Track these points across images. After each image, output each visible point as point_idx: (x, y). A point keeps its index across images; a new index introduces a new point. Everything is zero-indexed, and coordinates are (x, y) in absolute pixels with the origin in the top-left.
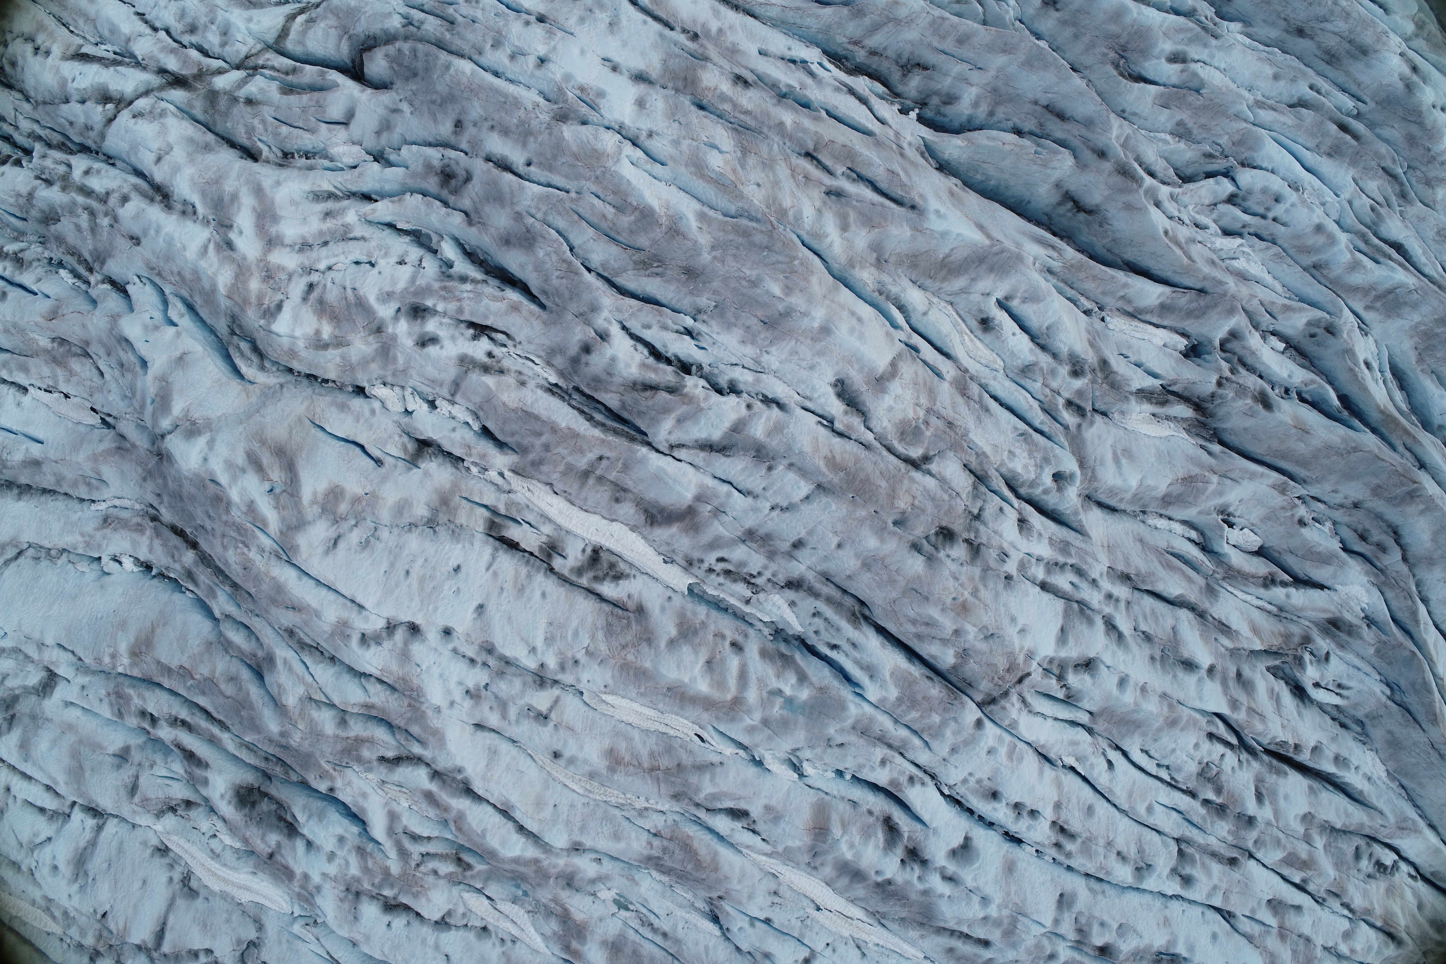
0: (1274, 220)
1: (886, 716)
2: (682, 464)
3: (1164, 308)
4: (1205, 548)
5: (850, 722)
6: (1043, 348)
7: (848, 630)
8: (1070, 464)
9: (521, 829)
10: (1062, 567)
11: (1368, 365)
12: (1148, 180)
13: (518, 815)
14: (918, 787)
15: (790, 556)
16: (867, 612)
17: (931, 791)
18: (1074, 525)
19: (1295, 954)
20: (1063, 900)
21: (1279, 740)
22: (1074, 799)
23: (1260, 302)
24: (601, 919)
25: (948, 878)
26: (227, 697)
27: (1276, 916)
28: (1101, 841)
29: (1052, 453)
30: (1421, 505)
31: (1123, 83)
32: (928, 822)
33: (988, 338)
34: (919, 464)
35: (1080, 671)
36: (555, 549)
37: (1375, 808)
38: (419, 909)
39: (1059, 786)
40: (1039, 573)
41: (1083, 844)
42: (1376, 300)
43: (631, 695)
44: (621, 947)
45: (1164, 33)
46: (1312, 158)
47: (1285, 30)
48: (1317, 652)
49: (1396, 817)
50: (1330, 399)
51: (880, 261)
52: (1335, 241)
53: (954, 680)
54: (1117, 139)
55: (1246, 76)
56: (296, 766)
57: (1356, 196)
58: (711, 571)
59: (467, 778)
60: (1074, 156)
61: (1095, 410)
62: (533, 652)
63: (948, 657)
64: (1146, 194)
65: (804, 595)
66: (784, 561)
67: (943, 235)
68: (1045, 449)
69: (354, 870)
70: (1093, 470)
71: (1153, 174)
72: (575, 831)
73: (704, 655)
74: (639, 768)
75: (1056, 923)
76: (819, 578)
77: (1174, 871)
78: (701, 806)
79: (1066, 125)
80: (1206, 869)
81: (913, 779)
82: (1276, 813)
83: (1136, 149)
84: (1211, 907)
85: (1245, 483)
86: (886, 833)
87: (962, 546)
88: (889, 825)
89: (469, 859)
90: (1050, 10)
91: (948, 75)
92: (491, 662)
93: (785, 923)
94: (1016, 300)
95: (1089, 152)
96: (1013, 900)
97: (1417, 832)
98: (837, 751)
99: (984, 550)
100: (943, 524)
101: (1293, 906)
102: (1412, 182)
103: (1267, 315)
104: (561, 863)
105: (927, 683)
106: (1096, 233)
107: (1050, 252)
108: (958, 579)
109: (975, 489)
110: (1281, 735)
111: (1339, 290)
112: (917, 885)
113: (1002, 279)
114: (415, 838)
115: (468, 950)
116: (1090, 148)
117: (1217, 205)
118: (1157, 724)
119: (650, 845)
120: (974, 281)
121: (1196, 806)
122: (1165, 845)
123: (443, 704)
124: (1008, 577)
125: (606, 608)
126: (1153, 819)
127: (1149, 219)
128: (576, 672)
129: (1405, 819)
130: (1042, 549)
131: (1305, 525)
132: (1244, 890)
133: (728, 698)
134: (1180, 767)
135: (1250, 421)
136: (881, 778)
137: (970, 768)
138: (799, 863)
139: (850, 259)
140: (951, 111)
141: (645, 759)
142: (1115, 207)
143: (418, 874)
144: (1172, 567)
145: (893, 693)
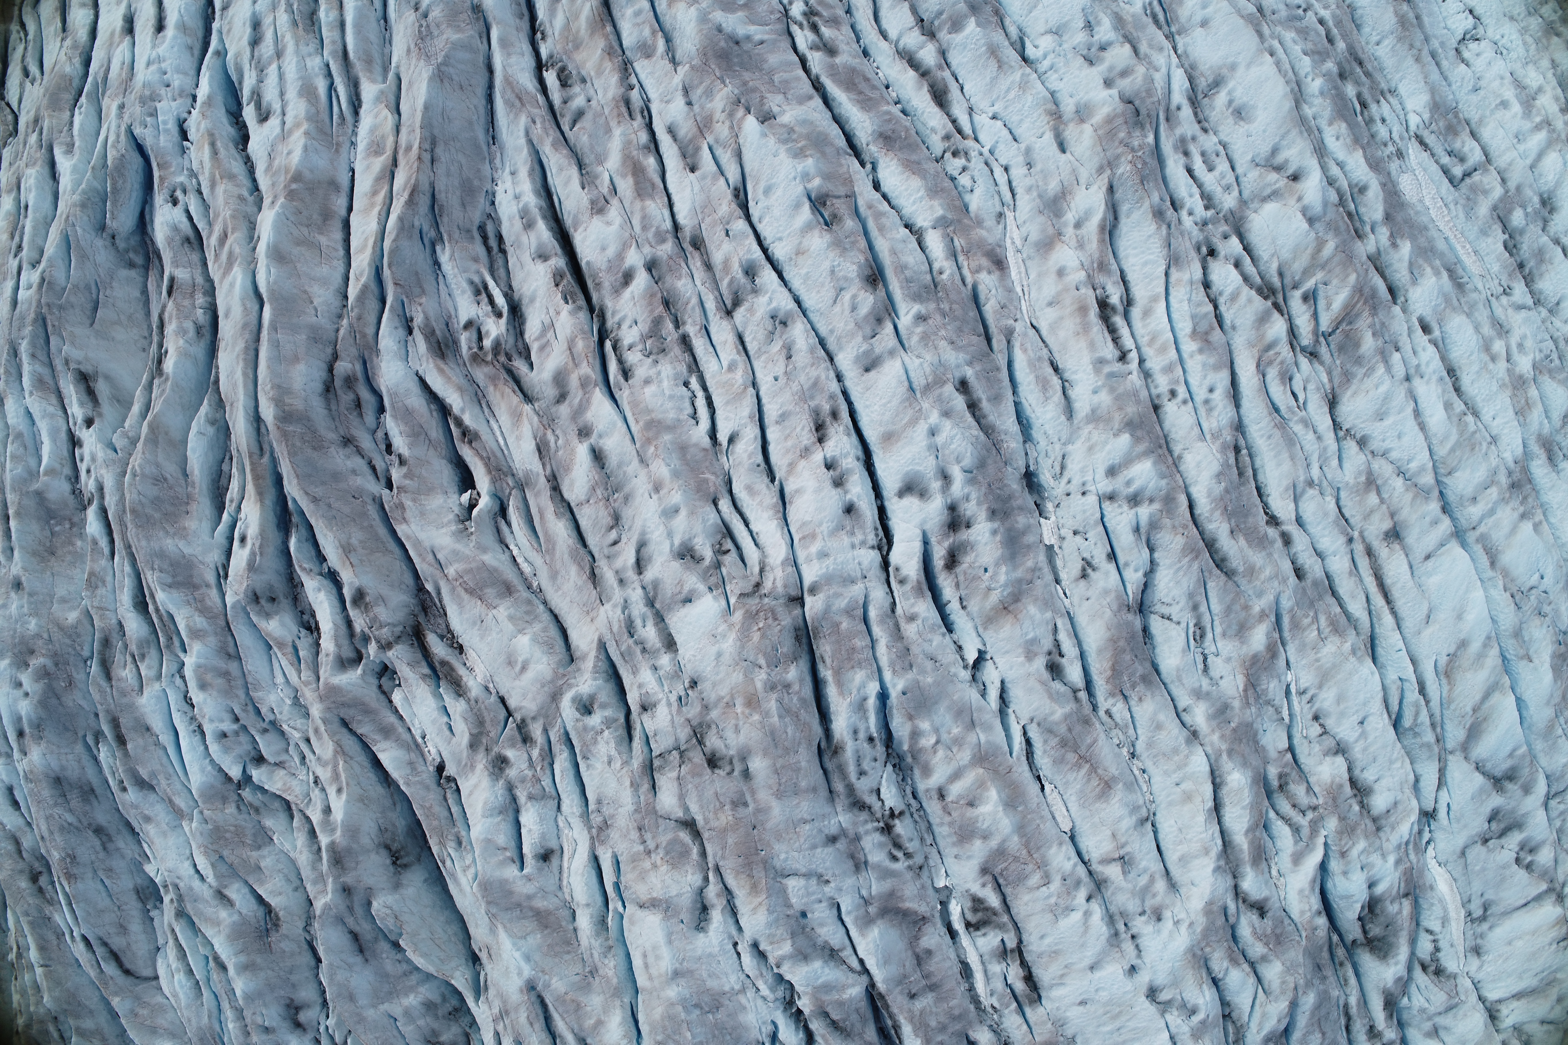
0: (237, 719)
1: (878, 654)
2: (861, 955)
3: (387, 732)
4: (503, 511)
5: (910, 676)
6: (514, 799)
7: (849, 745)
8: (567, 709)
9: (1217, 786)
10: (640, 643)
11: (243, 540)
12: (323, 840)
13: (1210, 804)
14: (902, 571)
15: (843, 832)
16: (823, 745)
17: (895, 557)
18: (603, 657)
19: (709, 93)
20: (870, 365)
21: (570, 307)
22: (789, 443)
23: (299, 672)
24: (1229, 660)
25: (946, 478)
26: (1323, 1034)
27: (698, 149)
28: (795, 387)
29: (575, 728)
30: (287, 401)
31: (281, 914)
32: (920, 538)
33: (553, 844)
34: (690, 825)
35: (697, 555)
36: (1003, 953)
37: (530, 142)
38: (1346, 776)
39: (792, 466)
40: (665, 660)
41: (812, 398)
42: (196, 587)
43: (1049, 824)
44: (1235, 627)
45: (218, 924)
46: (166, 739)
47: (110, 839)
48: (475, 336)
49: (517, 116)
50: (299, 541)
51: (591, 972)
52: (199, 666)
53: (804, 640)
54: (324, 891)
55: (172, 840)
56: (1326, 948)
57: (149, 679)
58: (908, 855)
59: (1219, 858)
60: (369, 904)
61: (510, 714)
62: (1087, 914)
63: (795, 673)
64: (333, 830)
65: (859, 793)
66: (851, 834)
67: (528, 958)
68: (578, 733)
69: (1362, 844)
70: (552, 681)
71: (312, 833)
72: (1182, 756)
73: (971, 813)
74: (1094, 769)
75: (892, 353)
76: (837, 800)
77: (755, 291)
78: (1077, 699)
79: (357, 929)
80: (726, 262)
81: (902, 582)
82: (625, 246)
83: (314, 868)
84: (748, 217)
85: (427, 544)
86: (960, 558)
87: (708, 744)
88: (952, 561)
89: (1275, 783)
90: (297, 1003)
91: (419, 1027)
92: (1122, 928)
93: (1099, 545)
94: (508, 854)
95: (355, 899)
96: (910, 412)
97: (507, 80)
98: (939, 658)
99: (695, 723)
100: (708, 771)
101: (675, 138)
102: (90, 646)
103: (301, 654)
104: (1215, 737)
105: (828, 661)
106: (394, 825)
107: (448, 863)
108: (736, 726)
109: (661, 768)
110: (566, 309)
111: (223, 623)
112: (974, 496)
113: (506, 881)
114: (1296, 830)
115: (1342, 715)
116: (352, 902)
117: (276, 764)
118: (667, 437)
119: (1140, 699)
120: (529, 897)
121: (691, 329)
122: (745, 324)
123: (1183, 928)
124: (694, 684)
125: (1008, 891)
126: (737, 357)
127: (346, 814)
128: (1072, 873)
129: (508, 104)
130: (646, 676)
131: (400, 456)
132: (707, 206)
133: (981, 771)
134: (676, 377)
135: (385, 591)
136: (925, 608)
137: (850, 555)
138: (1046, 585)
139: (613, 995)
140: (435, 997)
141: (1083, 771)
142: (366, 841)
143: (1321, 801)
144: (546, 533)
145: (859, 676)
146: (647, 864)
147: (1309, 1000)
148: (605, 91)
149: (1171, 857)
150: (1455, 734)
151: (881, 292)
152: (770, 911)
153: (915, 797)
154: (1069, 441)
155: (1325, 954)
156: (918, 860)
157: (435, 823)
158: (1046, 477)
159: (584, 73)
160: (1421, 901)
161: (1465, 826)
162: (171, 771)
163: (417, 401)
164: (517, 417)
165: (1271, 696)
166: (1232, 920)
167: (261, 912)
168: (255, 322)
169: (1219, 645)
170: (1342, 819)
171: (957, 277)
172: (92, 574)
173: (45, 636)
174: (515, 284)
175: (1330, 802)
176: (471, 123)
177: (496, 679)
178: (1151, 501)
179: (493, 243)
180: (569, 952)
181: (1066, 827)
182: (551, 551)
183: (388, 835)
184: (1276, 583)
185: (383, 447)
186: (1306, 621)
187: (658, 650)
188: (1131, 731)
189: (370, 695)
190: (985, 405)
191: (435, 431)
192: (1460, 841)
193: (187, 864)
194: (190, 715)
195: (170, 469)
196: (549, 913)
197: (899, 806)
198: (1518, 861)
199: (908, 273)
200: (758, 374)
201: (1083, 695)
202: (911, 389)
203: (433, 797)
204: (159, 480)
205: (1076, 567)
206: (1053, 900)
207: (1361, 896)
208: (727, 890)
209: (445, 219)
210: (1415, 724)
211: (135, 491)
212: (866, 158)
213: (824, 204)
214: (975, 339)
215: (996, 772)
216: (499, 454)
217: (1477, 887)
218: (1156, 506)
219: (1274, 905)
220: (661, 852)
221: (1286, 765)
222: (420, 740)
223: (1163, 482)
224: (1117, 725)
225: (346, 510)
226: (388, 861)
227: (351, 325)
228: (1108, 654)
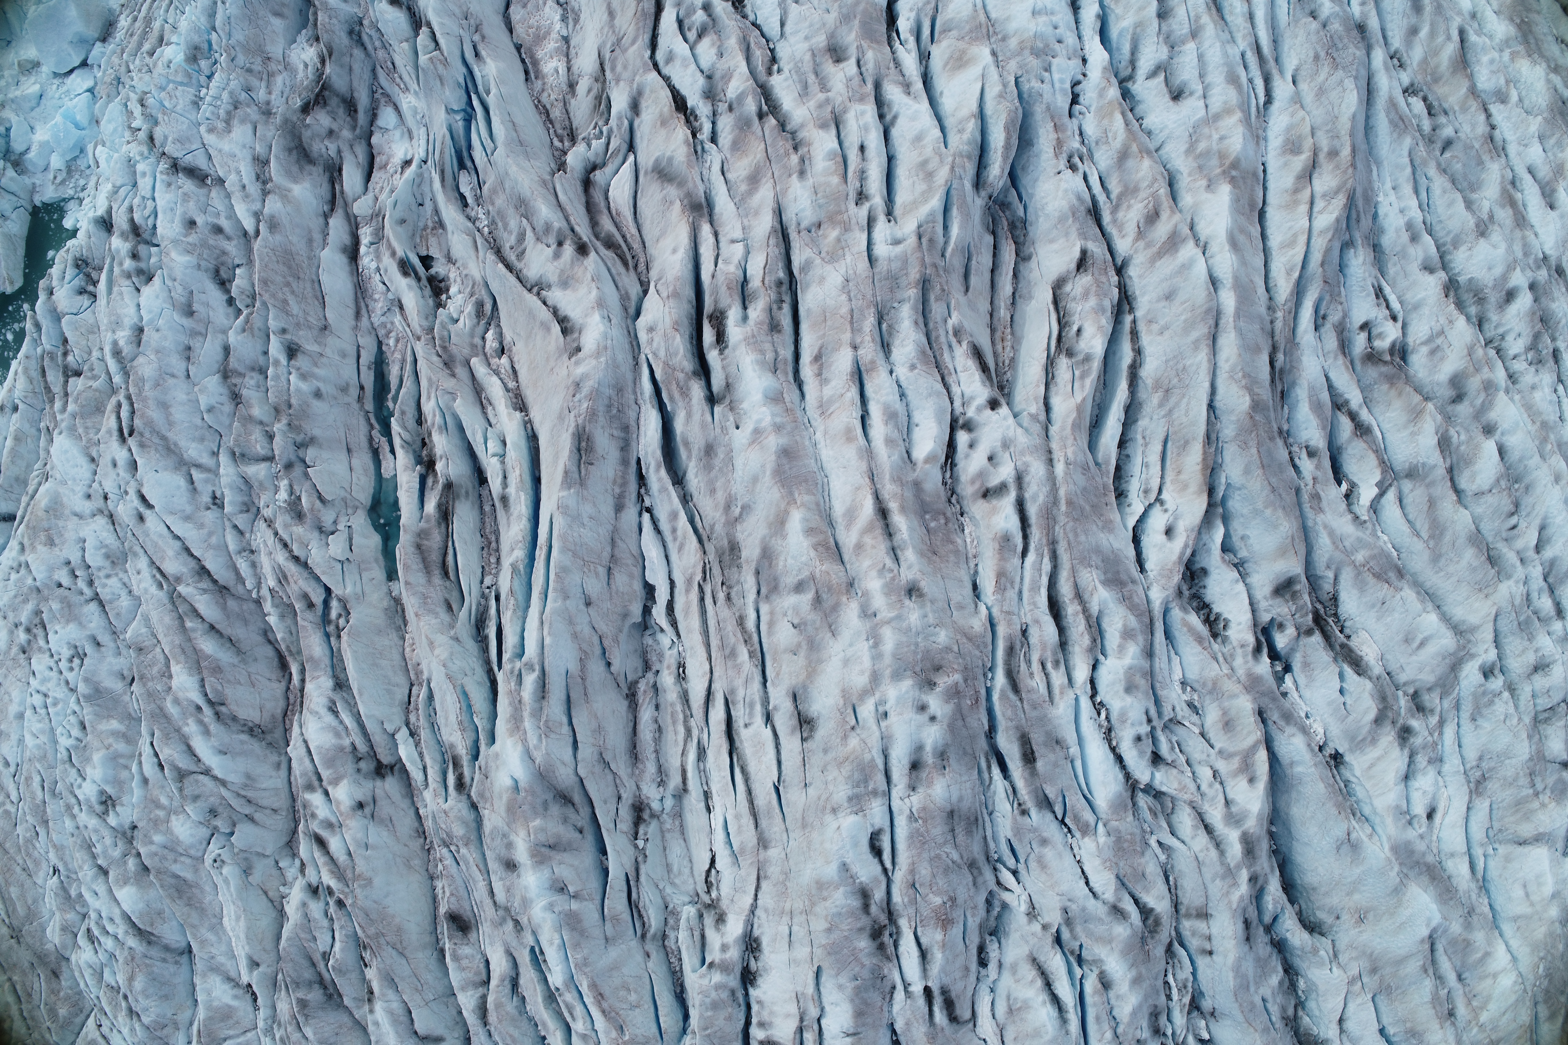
146: (1536, 804)
173: (956, 648)
187: (1550, 618)
220: (1548, 792)
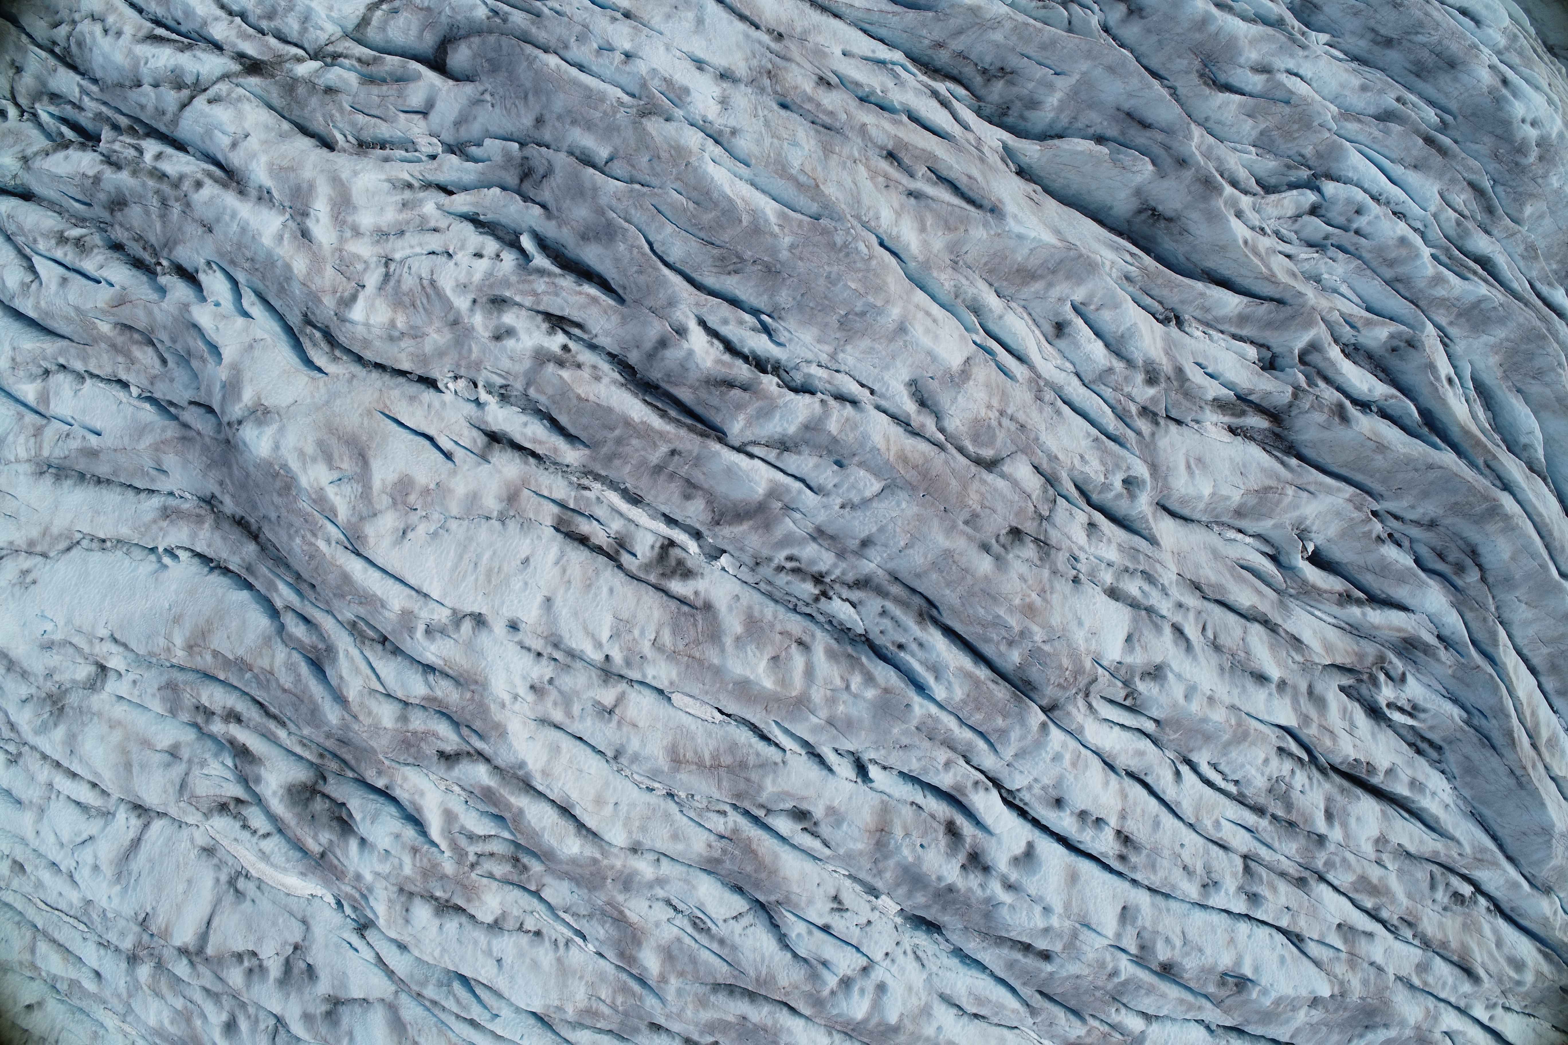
0: (1357, 232)
2: (757, 462)
3: (1243, 319)
4: (1278, 562)
5: (915, 722)
6: (1118, 354)
7: (915, 629)
8: (1140, 470)
9: (581, 826)
11: (1450, 381)
12: (1228, 190)
13: (576, 812)
14: (981, 792)
15: (860, 555)
16: (934, 612)
17: (995, 796)
18: (1146, 532)
19: (1365, 983)
20: (1126, 914)
21: (1351, 759)
22: (1139, 811)
23: (1342, 315)
24: (657, 925)
25: (1009, 887)
26: (285, 691)
27: (1346, 941)
28: (1166, 853)
29: (1123, 459)
30: (1501, 524)
31: (1207, 91)
32: (991, 828)
33: (1062, 343)
34: (990, 465)
35: (1147, 679)
36: (622, 543)
37: (1452, 838)
38: (472, 911)
39: (1124, 796)
40: (1108, 578)
41: (1148, 856)
42: (1460, 315)
43: (696, 692)
44: (676, 952)
45: (1250, 42)
46: (1398, 170)
47: (1374, 41)
48: (1392, 673)
49: (1474, 848)
50: (1411, 415)
51: (956, 263)
52: (1418, 256)
53: (1019, 683)
54: (1198, 148)
55: (1333, 86)
56: (353, 762)
57: (1442, 210)
58: (780, 569)
59: (528, 774)
60: (1154, 163)
61: (1168, 417)
62: (599, 645)
63: (1014, 657)
64: (1226, 203)
65: (872, 595)
66: (853, 559)
67: (1020, 237)
68: (1118, 457)
69: (408, 870)
70: (1165, 478)
71: (1234, 184)
72: (635, 829)
73: (769, 652)
74: (700, 765)
75: (1118, 936)
76: (887, 577)
77: (1240, 888)
78: (762, 806)
79: (1148, 133)
80: (1274, 889)
81: (976, 783)
82: (1347, 835)
83: (1218, 159)
84: (1279, 929)
85: (1322, 496)
86: (948, 837)
87: (1031, 545)
88: (952, 830)
89: (526, 860)
90: (1135, 17)
91: (1030, 80)
92: (557, 655)
93: (844, 930)
94: (1092, 307)
95: (1169, 160)
96: (1075, 910)
97: (1496, 864)
98: (901, 753)
99: (1053, 552)
100: (1014, 524)
101: (1365, 933)
102: (1499, 197)
103: (1348, 328)
104: (618, 864)
105: (992, 686)
106: (1176, 241)
107: (1128, 258)
108: (1025, 581)
109: (1045, 491)
110: (1353, 754)
111: (1421, 303)
112: (979, 892)
113: (1079, 284)
114: (472, 837)
115: (521, 954)
116: (1170, 155)
117: (1299, 216)
118: (1226, 737)
119: (710, 846)
120: (1050, 285)
121: (1264, 823)
122: (1231, 861)
123: (507, 698)
124: (1076, 580)
125: (673, 605)
126: (1219, 835)
127: (1230, 229)
128: (641, 668)
129: (1484, 850)
130: (1112, 554)
131: (1383, 541)
132: (1313, 913)
133: (794, 694)
134: (1249, 782)
135: (1326, 435)
136: (945, 781)
137: (1035, 774)
138: (860, 868)
139: (928, 261)
140: (1032, 115)
141: (707, 756)
142: (1195, 215)
143: (473, 875)
144: (1244, 580)
145: (959, 693)
147: (333, 715)
148: (1429, 918)
149: (567, 743)
150: (410, 1011)
151: (1155, 966)
152: (875, 450)
153: (810, 615)
154: (929, 980)
155: (348, 757)
156: (766, 571)
157: (1160, 281)
158: (921, 939)
159: (1449, 914)
160: (299, 855)
161: (326, 946)
162: (1375, 146)
163: (1400, 593)
164: (1329, 648)
165: (594, 922)
166: (465, 731)
167: (1222, 78)
168: (1558, 558)
169: (676, 930)
170: (443, 877)
171: (1103, 1017)
172: (1536, 257)
174: (1390, 732)
175: (466, 882)
176: (1500, 815)
177: (1197, 436)
178: (833, 993)
179: (1424, 746)
180: (985, 264)
181: (676, 698)
182: (1231, 570)
183: (1176, 230)
184: (674, 1010)
185: (1396, 535)
186: (619, 1000)
188: (692, 814)
189: (1275, 340)
190: (1018, 956)
191: (1369, 580)
192: (318, 931)
193: (1308, 74)
194: (1392, 205)
195: (1535, 388)
196: (1024, 283)
197: (823, 603)
198: (254, 954)
199: (1143, 992)
200: (1194, 835)
201: (761, 813)
202: (1088, 926)
203: (1173, 299)
204: (1538, 375)
205: (848, 899)
206: (636, 632)
207: (363, 827)
208: (916, 434)
209: (1475, 740)
210: (450, 992)
211: (1552, 353)
212: (1220, 1031)
213: (1236, 985)
214: (1059, 990)
215: (778, 700)
216: (1313, 603)
217: (265, 904)
218: (826, 993)
219: (441, 769)
221: (529, 879)
222: (1211, 332)
223: (834, 1012)
224: (708, 809)
225: (1401, 476)
226: (1160, 208)
227: (1487, 610)
228: (768, 860)
